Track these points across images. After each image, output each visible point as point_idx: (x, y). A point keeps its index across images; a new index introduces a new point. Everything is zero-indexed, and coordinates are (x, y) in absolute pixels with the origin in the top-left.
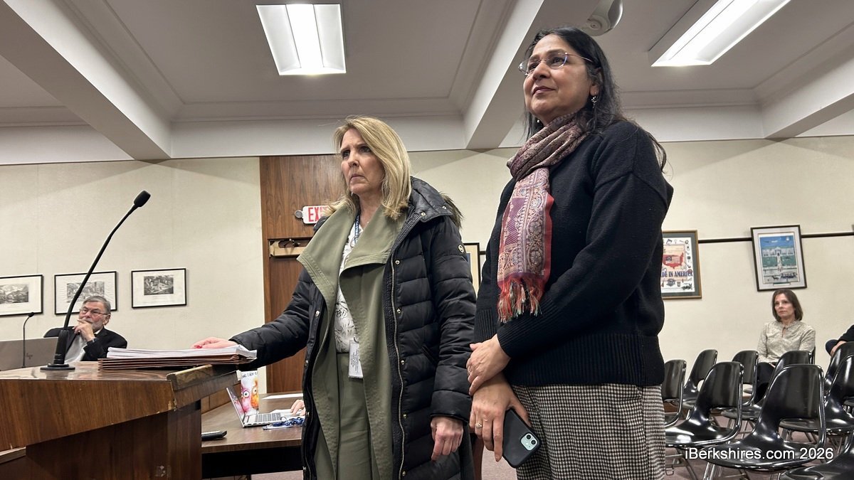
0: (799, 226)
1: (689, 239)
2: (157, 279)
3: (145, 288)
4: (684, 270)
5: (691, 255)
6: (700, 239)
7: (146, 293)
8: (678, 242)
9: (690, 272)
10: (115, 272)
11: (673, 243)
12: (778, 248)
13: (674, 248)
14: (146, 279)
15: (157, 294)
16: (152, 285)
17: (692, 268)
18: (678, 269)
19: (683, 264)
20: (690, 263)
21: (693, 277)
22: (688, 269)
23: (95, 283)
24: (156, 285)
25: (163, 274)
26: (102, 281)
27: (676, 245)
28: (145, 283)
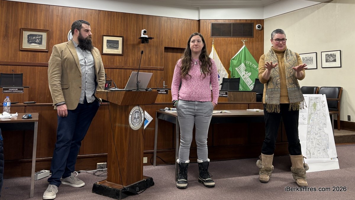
2: (330, 55)
3: (326, 59)
7: (326, 61)
10: (316, 53)
14: (326, 55)
15: (330, 62)
16: (328, 58)
23: (310, 57)
24: (330, 58)
25: (332, 53)
26: (312, 56)
28: (326, 57)
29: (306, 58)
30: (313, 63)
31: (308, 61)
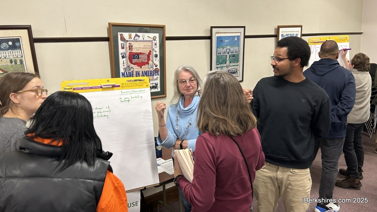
0: (244, 27)
1: (157, 35)
4: (151, 69)
5: (158, 53)
6: (168, 35)
8: (146, 39)
9: (156, 71)
11: (141, 39)
12: (229, 47)
13: (142, 45)
17: (158, 67)
18: (145, 68)
19: (150, 62)
20: (157, 61)
21: (159, 76)
22: (155, 68)
27: (144, 41)
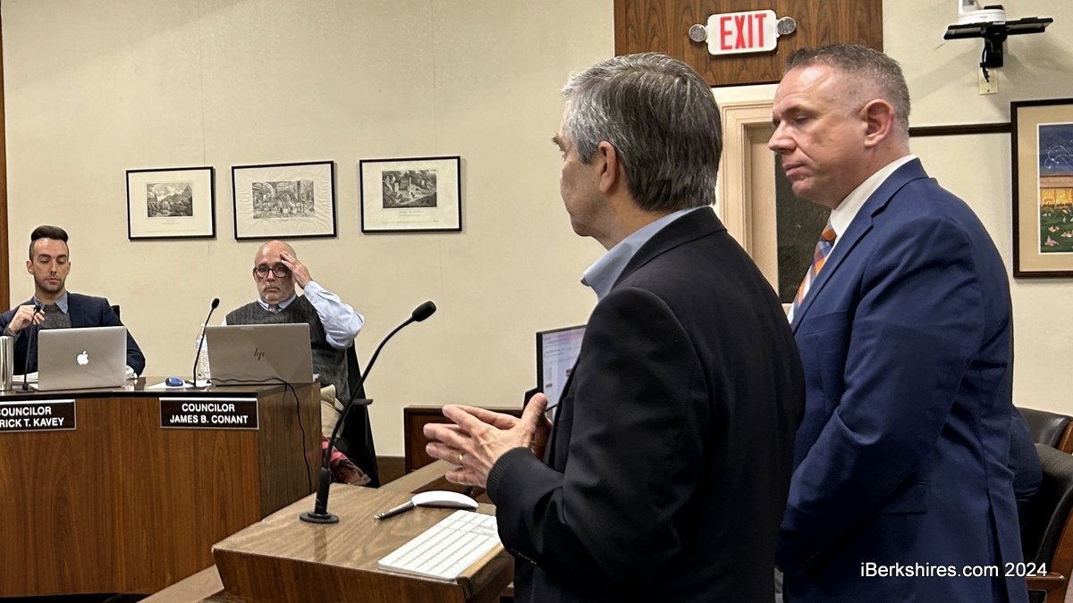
2: (406, 176)
3: (384, 194)
7: (387, 205)
10: (332, 163)
14: (385, 175)
15: (407, 206)
16: (397, 188)
23: (299, 183)
24: (406, 189)
25: (417, 167)
26: (310, 179)
28: (384, 185)
29: (274, 185)
30: (312, 210)
31: (285, 200)
